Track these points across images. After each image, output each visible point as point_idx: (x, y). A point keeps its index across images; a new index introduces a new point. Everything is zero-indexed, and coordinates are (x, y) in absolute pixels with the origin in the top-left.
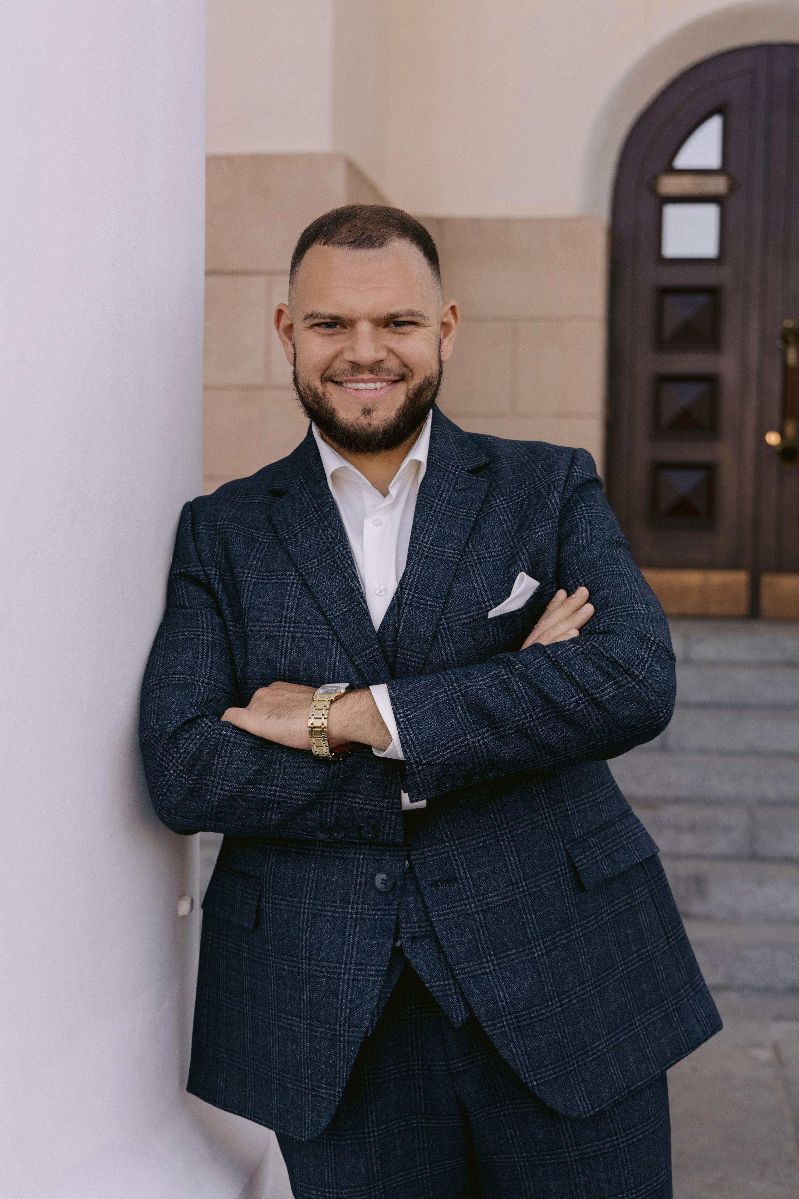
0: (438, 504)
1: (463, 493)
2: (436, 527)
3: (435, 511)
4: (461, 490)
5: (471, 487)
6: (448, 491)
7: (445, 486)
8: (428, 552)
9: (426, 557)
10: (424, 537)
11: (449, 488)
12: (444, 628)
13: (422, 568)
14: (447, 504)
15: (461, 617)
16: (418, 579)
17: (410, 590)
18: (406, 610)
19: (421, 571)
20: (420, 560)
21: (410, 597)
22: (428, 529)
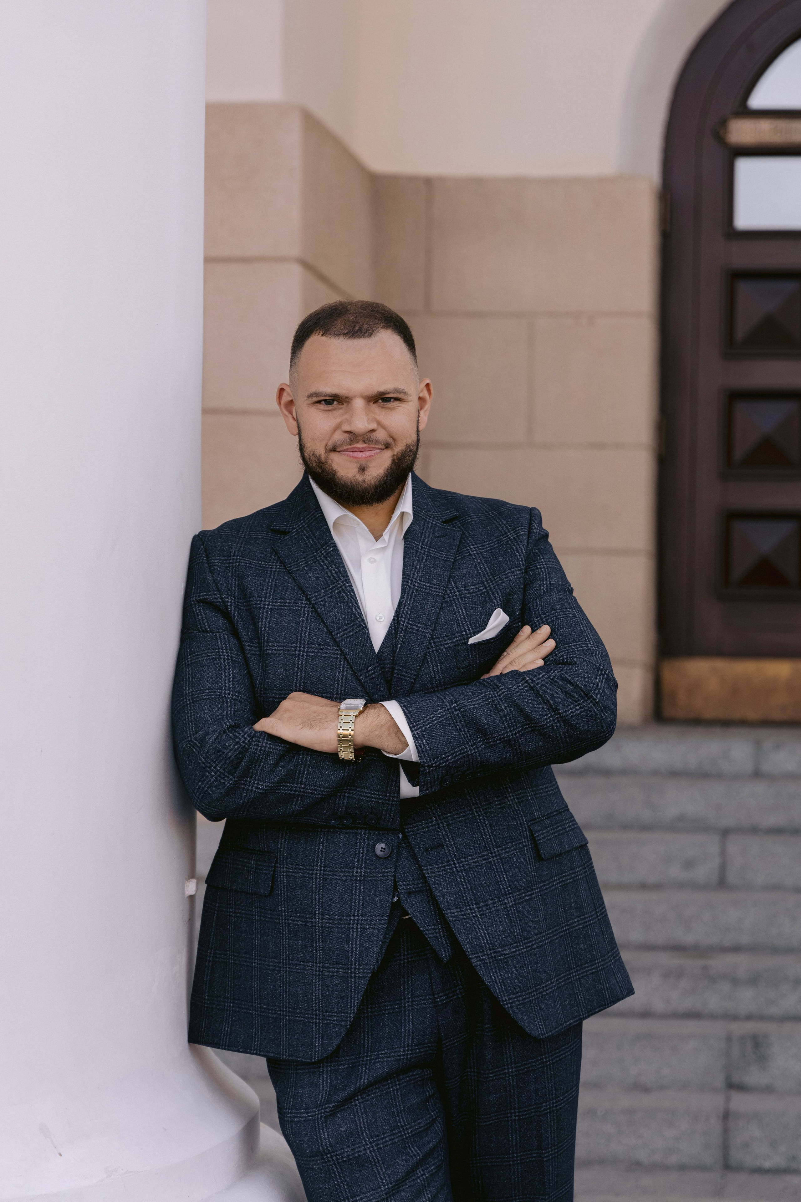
0: (422, 547)
1: (440, 539)
2: (422, 566)
3: (420, 552)
4: (439, 537)
5: (446, 535)
6: (429, 537)
7: (426, 533)
8: (418, 587)
9: (417, 590)
10: (414, 574)
11: (429, 534)
12: (433, 651)
13: (414, 600)
14: (429, 547)
15: (446, 642)
16: (411, 609)
17: (405, 618)
18: (402, 635)
19: (414, 602)
20: (412, 593)
21: (405, 624)
22: (416, 568)
